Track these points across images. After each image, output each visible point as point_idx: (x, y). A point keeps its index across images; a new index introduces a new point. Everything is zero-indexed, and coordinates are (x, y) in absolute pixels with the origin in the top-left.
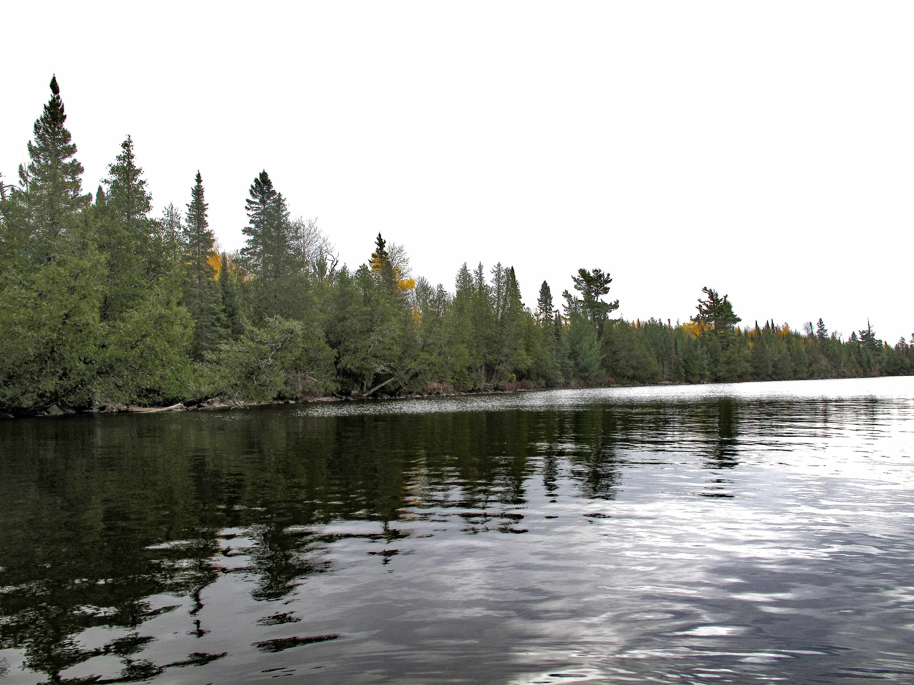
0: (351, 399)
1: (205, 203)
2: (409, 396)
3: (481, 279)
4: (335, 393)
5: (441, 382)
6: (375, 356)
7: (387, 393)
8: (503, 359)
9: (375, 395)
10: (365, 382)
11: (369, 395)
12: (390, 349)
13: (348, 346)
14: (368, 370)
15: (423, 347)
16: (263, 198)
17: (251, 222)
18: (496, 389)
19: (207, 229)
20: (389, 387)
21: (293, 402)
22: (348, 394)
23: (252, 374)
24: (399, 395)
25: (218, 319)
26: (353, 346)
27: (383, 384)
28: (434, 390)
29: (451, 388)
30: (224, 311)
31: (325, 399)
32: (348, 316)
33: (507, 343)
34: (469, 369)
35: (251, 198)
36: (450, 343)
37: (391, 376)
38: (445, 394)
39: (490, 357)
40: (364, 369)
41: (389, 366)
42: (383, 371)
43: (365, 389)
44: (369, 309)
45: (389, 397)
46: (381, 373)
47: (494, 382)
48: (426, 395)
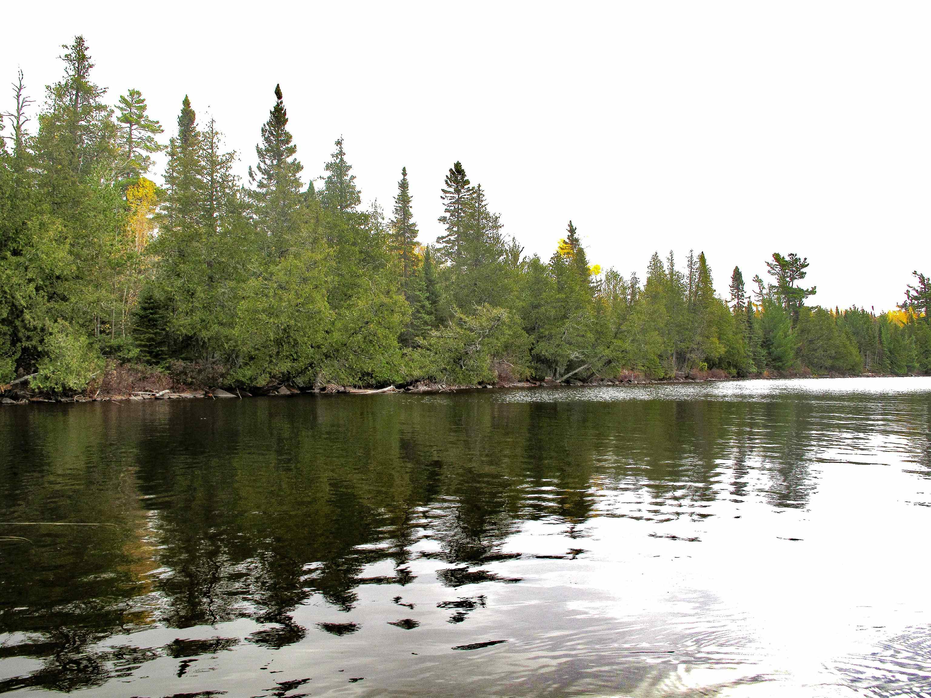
0: (545, 385)
1: (410, 195)
2: (601, 383)
3: (672, 265)
4: (529, 379)
5: (632, 370)
6: (570, 344)
7: (580, 380)
8: (695, 347)
9: (567, 382)
10: (558, 369)
11: (562, 381)
12: (583, 336)
13: (542, 333)
14: (562, 356)
15: (616, 334)
16: (457, 187)
17: (447, 211)
18: (687, 377)
19: (411, 221)
20: (581, 374)
21: (491, 387)
22: (542, 380)
23: (459, 359)
24: (591, 382)
25: (423, 307)
26: (547, 333)
27: (576, 371)
28: (626, 377)
29: (642, 376)
30: (428, 298)
31: (520, 385)
32: (543, 302)
33: (699, 330)
34: (660, 356)
35: (446, 188)
36: (644, 331)
37: (583, 362)
38: (636, 382)
39: (682, 345)
40: (559, 355)
41: (583, 353)
42: (577, 357)
43: (558, 375)
44: (564, 296)
45: (582, 384)
46: (575, 359)
47: (686, 370)
48: (617, 383)
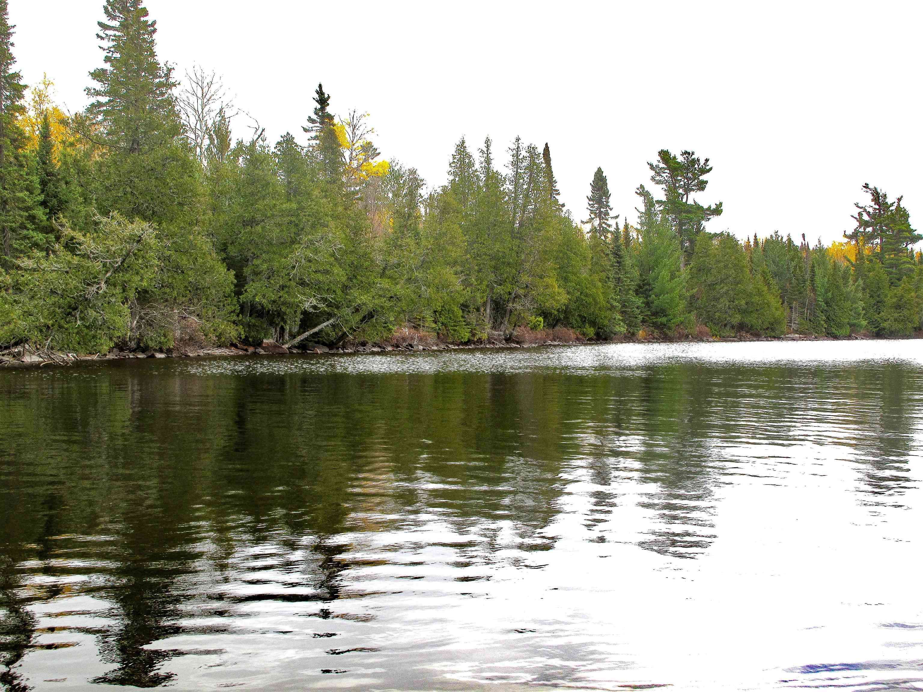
0: (262, 352)
1: (10, 23)
2: (361, 349)
3: (488, 161)
4: (235, 341)
5: (416, 328)
6: (302, 283)
7: (324, 344)
8: (521, 292)
9: (302, 346)
10: (287, 328)
11: (295, 347)
12: (327, 272)
13: (257, 266)
14: (289, 305)
15: (385, 269)
16: (126, 19)
17: (107, 59)
18: (508, 340)
19: (13, 69)
20: (328, 335)
21: (162, 356)
22: (258, 344)
23: (75, 309)
24: (344, 347)
25: (32, 218)
26: (265, 266)
27: (316, 330)
28: (404, 339)
29: (432, 338)
30: (44, 204)
31: (218, 352)
32: (258, 217)
33: (527, 266)
34: (464, 307)
35: (105, 20)
36: (425, 265)
37: (330, 315)
38: (421, 348)
39: (499, 289)
40: (284, 303)
41: (325, 300)
42: (315, 307)
43: (287, 337)
44: (294, 206)
45: (326, 350)
46: (311, 310)
47: (506, 329)
48: (390, 349)
